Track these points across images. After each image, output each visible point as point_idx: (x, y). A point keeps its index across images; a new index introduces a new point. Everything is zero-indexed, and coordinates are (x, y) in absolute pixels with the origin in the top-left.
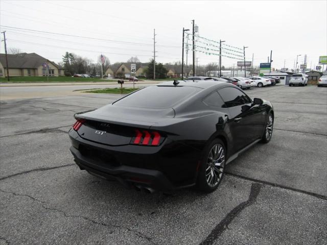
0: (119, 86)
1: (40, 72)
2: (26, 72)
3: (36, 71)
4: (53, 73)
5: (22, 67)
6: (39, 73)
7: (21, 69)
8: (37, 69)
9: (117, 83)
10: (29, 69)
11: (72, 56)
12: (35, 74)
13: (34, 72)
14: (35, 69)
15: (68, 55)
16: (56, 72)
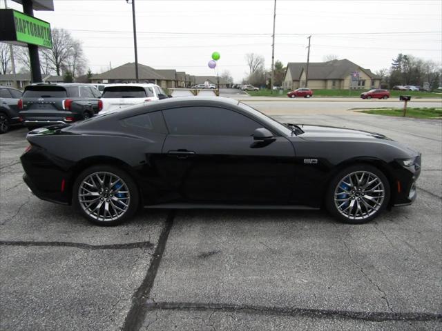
0: (399, 104)
1: (347, 84)
2: (330, 84)
3: (342, 82)
4: (363, 84)
5: (327, 78)
6: (345, 85)
7: (326, 80)
8: (343, 80)
9: (398, 99)
10: (334, 80)
11: (406, 59)
12: (340, 87)
13: (340, 84)
14: (341, 80)
15: (402, 58)
16: (368, 84)
